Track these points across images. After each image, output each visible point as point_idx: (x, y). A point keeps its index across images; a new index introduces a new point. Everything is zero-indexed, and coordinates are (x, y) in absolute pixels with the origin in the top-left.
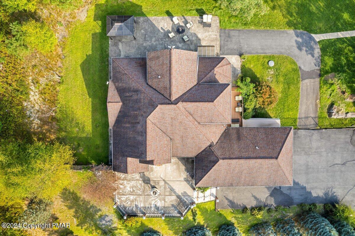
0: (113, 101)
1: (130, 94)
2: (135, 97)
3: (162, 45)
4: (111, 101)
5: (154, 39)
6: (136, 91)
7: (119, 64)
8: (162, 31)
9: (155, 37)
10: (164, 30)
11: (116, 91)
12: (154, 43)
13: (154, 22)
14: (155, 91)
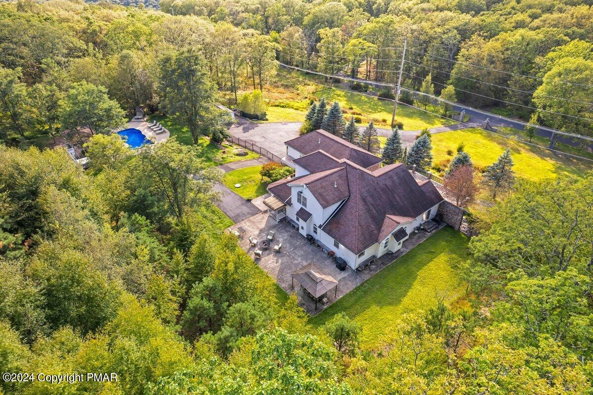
0: (393, 222)
1: (371, 207)
2: (369, 199)
3: (295, 253)
4: (395, 223)
5: (296, 262)
6: (364, 200)
7: (355, 241)
8: (280, 261)
9: (292, 262)
10: (277, 260)
11: (383, 228)
12: (300, 259)
13: (276, 272)
14: (351, 184)
